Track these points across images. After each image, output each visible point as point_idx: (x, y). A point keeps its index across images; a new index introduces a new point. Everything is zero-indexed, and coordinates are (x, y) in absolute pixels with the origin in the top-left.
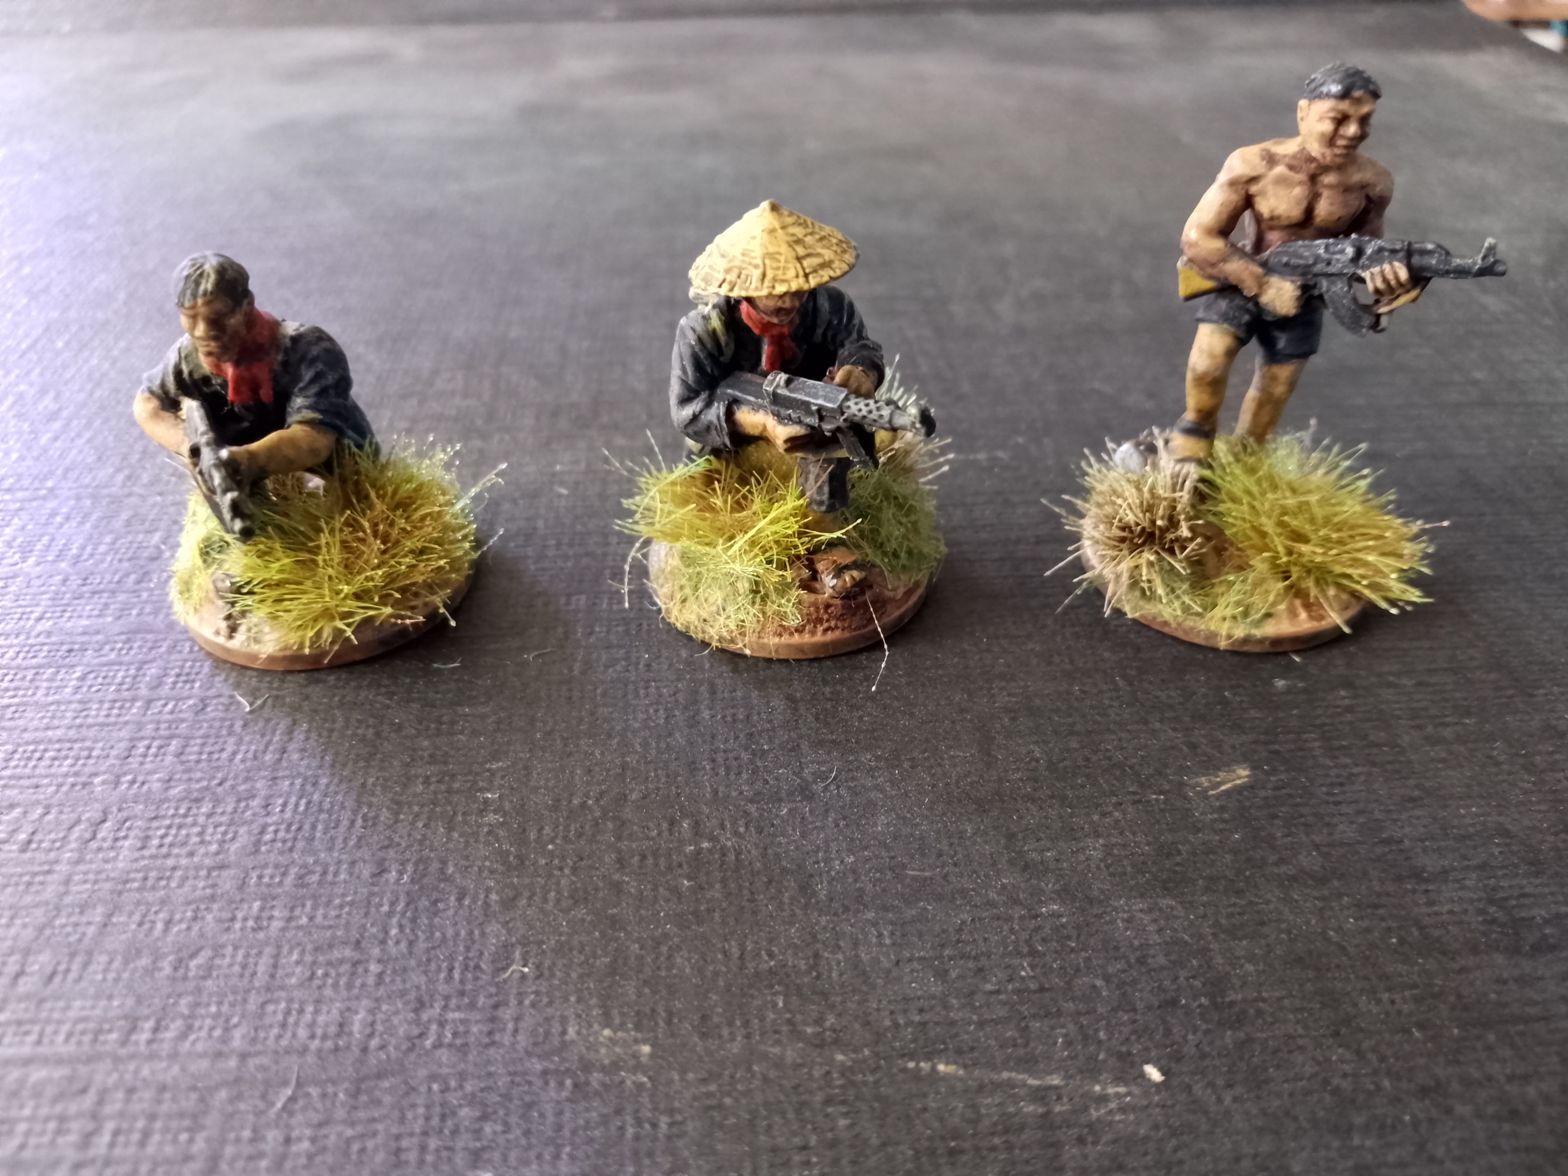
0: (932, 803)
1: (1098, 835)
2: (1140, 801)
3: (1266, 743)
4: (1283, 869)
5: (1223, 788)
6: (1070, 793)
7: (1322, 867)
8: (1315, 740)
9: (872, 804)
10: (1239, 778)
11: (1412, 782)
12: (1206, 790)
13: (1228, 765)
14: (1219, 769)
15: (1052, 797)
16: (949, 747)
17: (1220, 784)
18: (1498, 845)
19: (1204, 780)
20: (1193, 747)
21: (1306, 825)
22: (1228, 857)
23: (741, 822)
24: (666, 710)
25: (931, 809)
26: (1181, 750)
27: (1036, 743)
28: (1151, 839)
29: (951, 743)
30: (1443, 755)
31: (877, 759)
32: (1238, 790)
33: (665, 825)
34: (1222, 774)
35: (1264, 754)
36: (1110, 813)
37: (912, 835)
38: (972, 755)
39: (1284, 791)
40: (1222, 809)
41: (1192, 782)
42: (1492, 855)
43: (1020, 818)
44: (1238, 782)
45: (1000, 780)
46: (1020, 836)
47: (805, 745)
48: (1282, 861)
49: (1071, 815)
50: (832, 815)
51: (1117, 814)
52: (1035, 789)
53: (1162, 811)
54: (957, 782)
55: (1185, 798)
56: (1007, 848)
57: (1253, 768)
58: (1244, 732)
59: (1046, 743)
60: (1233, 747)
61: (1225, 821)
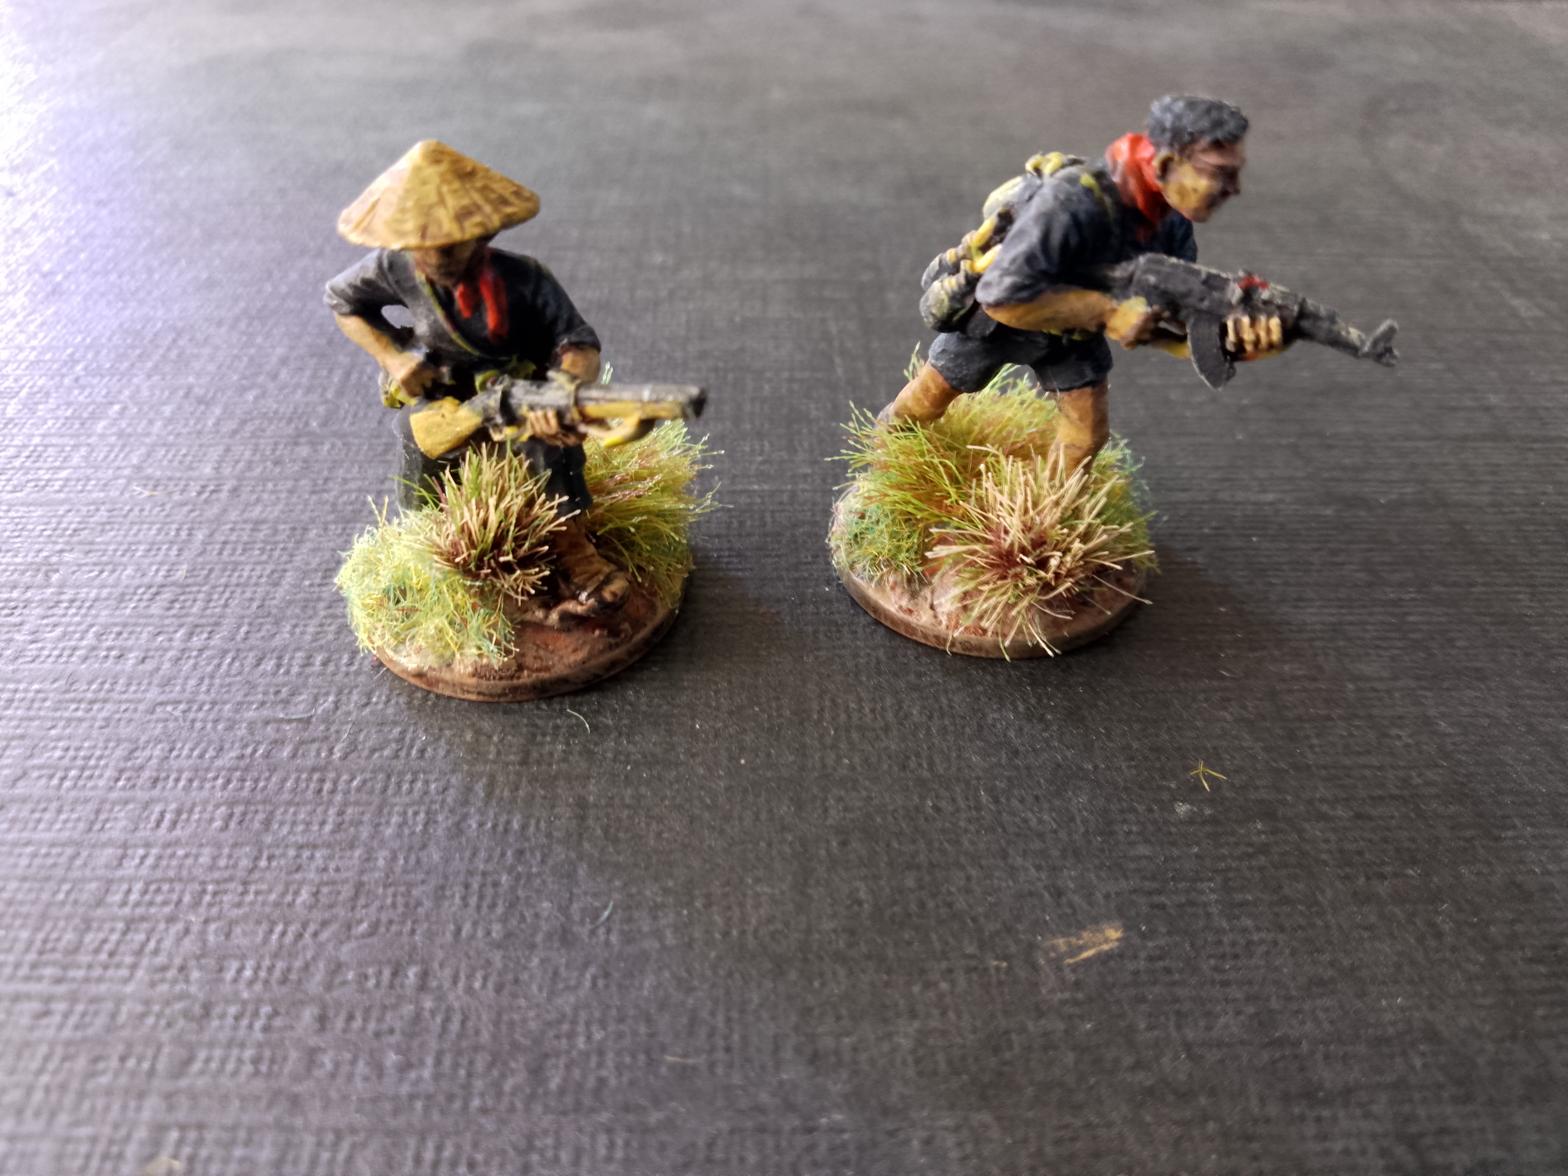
0: (719, 958)
1: (913, 1015)
2: (975, 969)
3: (1150, 893)
4: (1140, 1076)
5: (1085, 955)
6: (890, 953)
7: (1190, 1075)
8: (1213, 891)
9: (645, 956)
10: (1107, 941)
11: (1326, 957)
12: (1060, 958)
13: (1096, 921)
14: (1083, 928)
15: (869, 957)
16: (757, 880)
17: (1082, 949)
18: (1423, 1054)
19: (1061, 942)
20: (1058, 894)
21: (1178, 1013)
22: (1070, 1058)
23: (479, 975)
24: (428, 813)
25: (714, 968)
26: (1041, 897)
27: (865, 879)
28: (978, 1023)
29: (760, 873)
30: (1373, 919)
31: (666, 891)
32: (1105, 959)
33: (387, 973)
34: (1085, 935)
35: (1145, 909)
36: (935, 984)
37: (683, 1003)
38: (783, 893)
39: (1161, 964)
40: (1077, 984)
41: (1047, 944)
42: (1412, 1068)
43: (823, 984)
44: (1106, 947)
45: (808, 931)
46: (817, 1012)
47: (582, 871)
48: (1138, 1065)
49: (887, 984)
50: (592, 970)
51: (944, 986)
52: (850, 945)
53: (1000, 983)
54: (756, 932)
55: (1035, 968)
56: (796, 1028)
57: (1127, 928)
58: (1126, 877)
59: (876, 878)
60: (1107, 896)
61: (1076, 1003)
